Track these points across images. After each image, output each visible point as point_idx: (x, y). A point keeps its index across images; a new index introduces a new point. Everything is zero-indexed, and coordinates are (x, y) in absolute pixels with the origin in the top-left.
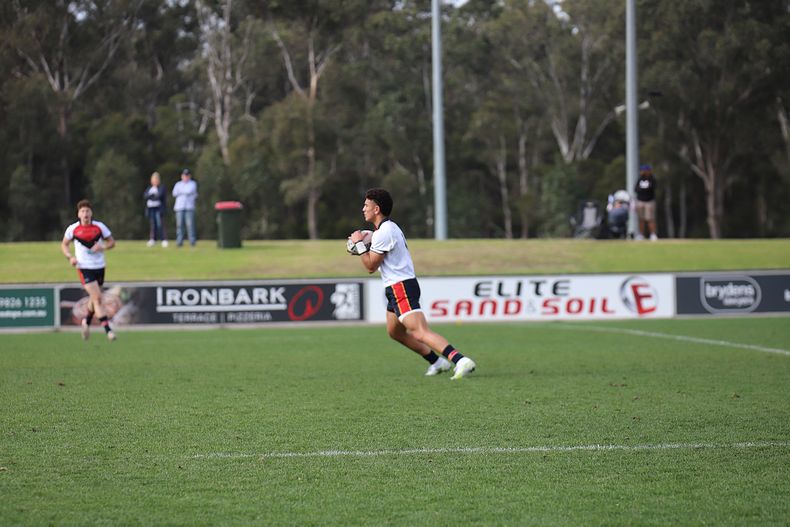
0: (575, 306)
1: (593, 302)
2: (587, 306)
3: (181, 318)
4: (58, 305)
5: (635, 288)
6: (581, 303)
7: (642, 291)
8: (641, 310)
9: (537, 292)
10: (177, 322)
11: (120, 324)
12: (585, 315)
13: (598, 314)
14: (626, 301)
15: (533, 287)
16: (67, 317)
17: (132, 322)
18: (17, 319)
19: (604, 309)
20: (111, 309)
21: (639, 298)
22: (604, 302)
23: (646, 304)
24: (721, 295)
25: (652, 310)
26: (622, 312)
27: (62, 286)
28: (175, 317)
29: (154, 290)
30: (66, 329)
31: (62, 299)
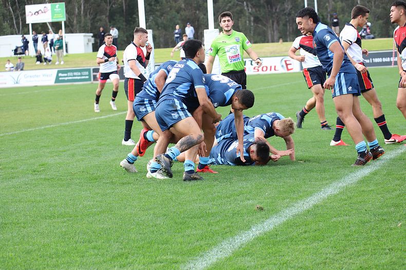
0: (265, 69)
1: (271, 67)
2: (269, 69)
4: (92, 74)
5: (286, 61)
6: (267, 67)
7: (288, 62)
8: (288, 70)
9: (251, 64)
12: (268, 72)
13: (273, 71)
14: (282, 66)
15: (250, 62)
16: (95, 78)
18: (80, 79)
19: (275, 70)
21: (287, 65)
22: (275, 67)
23: (290, 67)
25: (292, 69)
26: (282, 70)
27: (94, 68)
30: (95, 82)
31: (93, 72)
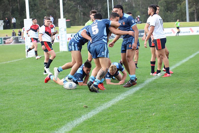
3: (23, 42)
4: (3, 41)
10: (22, 43)
11: (13, 43)
16: (4, 42)
17: (15, 43)
20: (11, 41)
24: (113, 36)
27: (4, 37)
28: (22, 42)
29: (18, 37)
30: (4, 45)
31: (4, 40)
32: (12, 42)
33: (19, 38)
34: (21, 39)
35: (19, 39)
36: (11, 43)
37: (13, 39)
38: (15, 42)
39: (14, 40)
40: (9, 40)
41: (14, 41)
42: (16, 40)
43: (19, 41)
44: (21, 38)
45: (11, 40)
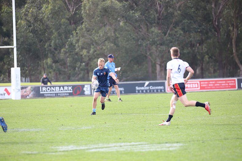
32: (30, 95)
33: (41, 88)
34: (43, 91)
35: (41, 90)
36: (28, 96)
37: (31, 89)
38: (34, 95)
39: (32, 91)
40: (25, 92)
41: (32, 93)
42: (36, 92)
43: (41, 93)
44: (43, 88)
45: (28, 91)
